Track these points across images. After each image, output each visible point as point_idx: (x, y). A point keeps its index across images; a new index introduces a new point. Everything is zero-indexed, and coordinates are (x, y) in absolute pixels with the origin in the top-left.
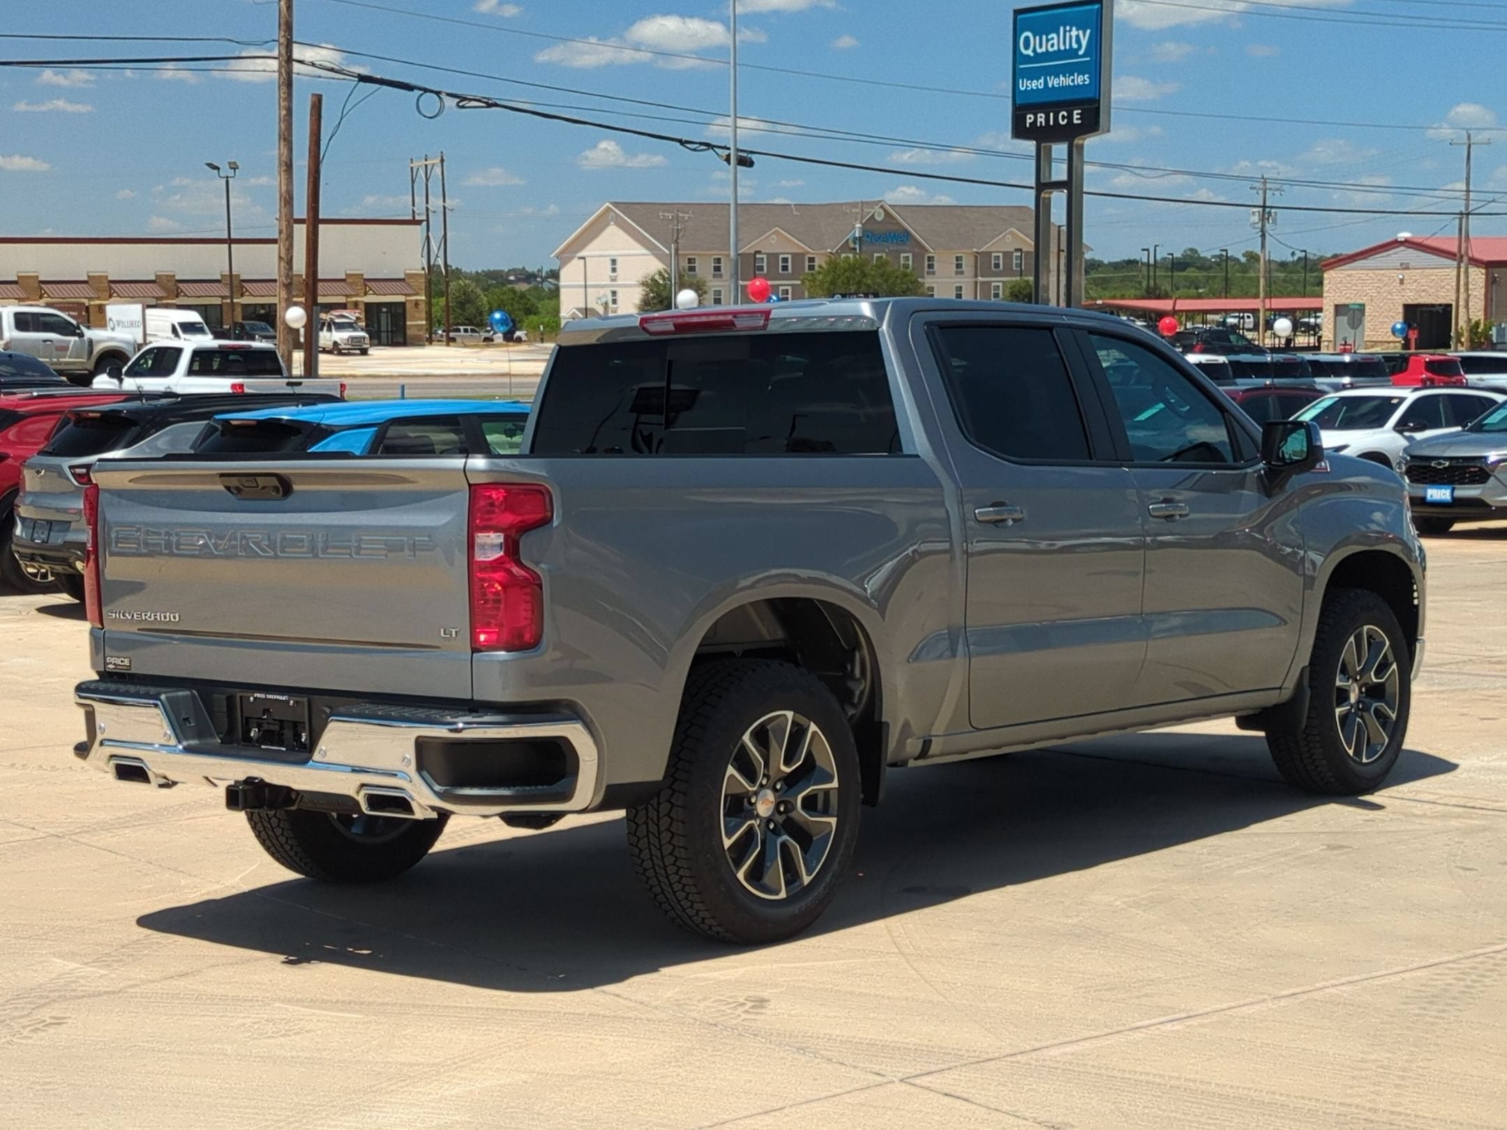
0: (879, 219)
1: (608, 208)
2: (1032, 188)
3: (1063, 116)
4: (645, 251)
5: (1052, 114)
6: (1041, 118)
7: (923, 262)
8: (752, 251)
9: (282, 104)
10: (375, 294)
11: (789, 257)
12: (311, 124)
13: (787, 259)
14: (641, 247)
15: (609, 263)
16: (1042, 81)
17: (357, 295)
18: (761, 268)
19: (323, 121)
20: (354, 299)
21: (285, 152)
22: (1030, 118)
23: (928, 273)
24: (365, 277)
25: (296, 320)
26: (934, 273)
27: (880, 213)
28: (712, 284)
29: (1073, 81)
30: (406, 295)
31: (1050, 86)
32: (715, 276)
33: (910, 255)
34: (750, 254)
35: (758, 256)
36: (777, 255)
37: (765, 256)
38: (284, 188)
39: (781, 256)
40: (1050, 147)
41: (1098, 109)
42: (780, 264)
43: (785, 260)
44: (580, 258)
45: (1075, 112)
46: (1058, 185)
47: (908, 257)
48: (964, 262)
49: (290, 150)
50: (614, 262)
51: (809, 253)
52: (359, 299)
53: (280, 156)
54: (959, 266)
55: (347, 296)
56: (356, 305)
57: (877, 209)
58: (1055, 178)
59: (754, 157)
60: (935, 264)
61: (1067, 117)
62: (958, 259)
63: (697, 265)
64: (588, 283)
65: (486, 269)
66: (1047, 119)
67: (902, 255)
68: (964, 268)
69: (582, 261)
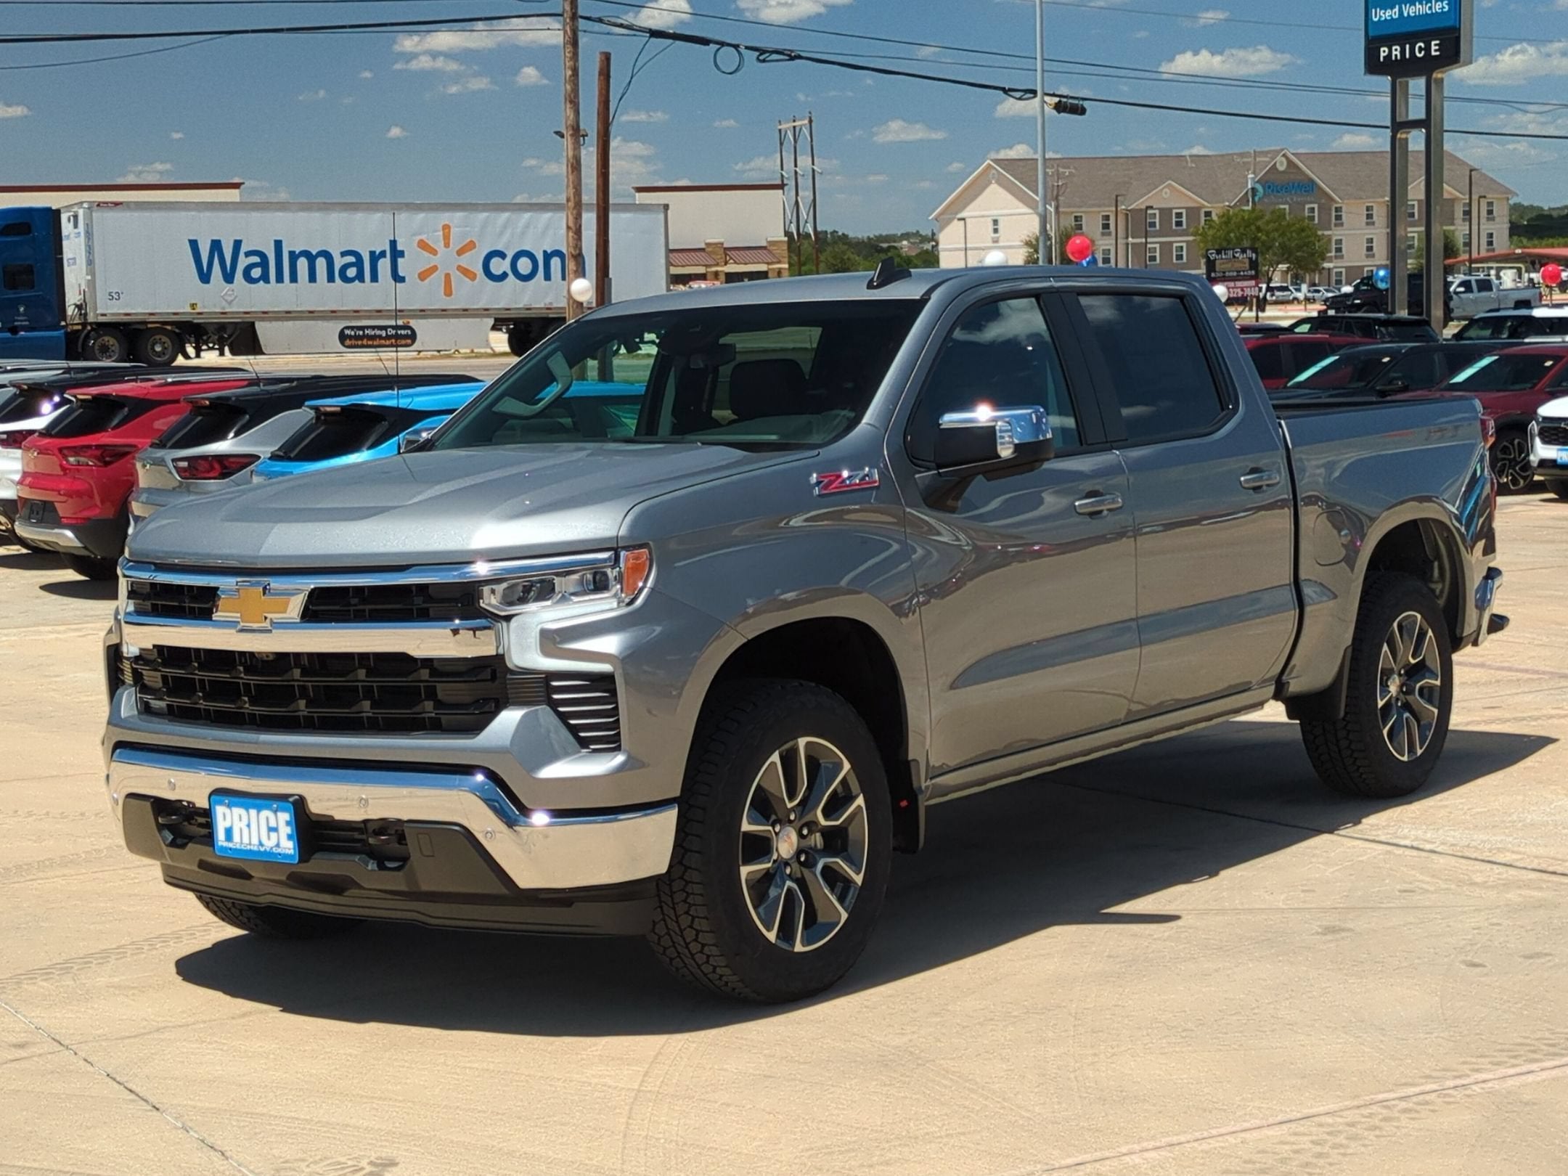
0: (1281, 168)
1: (989, 165)
2: (1387, 127)
3: (1420, 47)
4: (1026, 210)
5: (1408, 46)
6: (1396, 51)
7: (1330, 214)
8: (1143, 207)
9: (568, 64)
10: (735, 263)
11: (1184, 211)
12: (600, 84)
13: (1181, 213)
14: (1021, 205)
15: (992, 223)
16: (1396, 10)
17: (717, 265)
18: (1153, 225)
19: (612, 81)
20: (714, 269)
21: (572, 116)
22: (1384, 52)
23: (1336, 225)
24: (725, 246)
25: (582, 293)
26: (1342, 225)
27: (1282, 163)
28: (1101, 242)
29: (1430, 8)
30: (768, 263)
31: (1406, 15)
32: (1103, 234)
33: (1316, 206)
34: (1141, 210)
35: (1150, 212)
36: (1170, 210)
37: (1157, 212)
38: (571, 153)
39: (1174, 211)
40: (1407, 83)
41: (1458, 39)
42: (1174, 220)
43: (1179, 215)
44: (959, 219)
45: (1433, 43)
46: (1416, 124)
47: (1313, 209)
48: (1375, 212)
49: (577, 112)
50: (995, 222)
51: (1205, 207)
52: (719, 269)
53: (567, 118)
54: (1369, 216)
55: (707, 266)
56: (716, 275)
57: (1279, 158)
58: (1412, 116)
59: (1086, 104)
60: (1343, 214)
61: (1425, 49)
62: (1368, 209)
63: (1084, 223)
64: (968, 246)
65: (877, 234)
66: (1403, 52)
67: (1307, 206)
68: (1375, 218)
69: (962, 222)
